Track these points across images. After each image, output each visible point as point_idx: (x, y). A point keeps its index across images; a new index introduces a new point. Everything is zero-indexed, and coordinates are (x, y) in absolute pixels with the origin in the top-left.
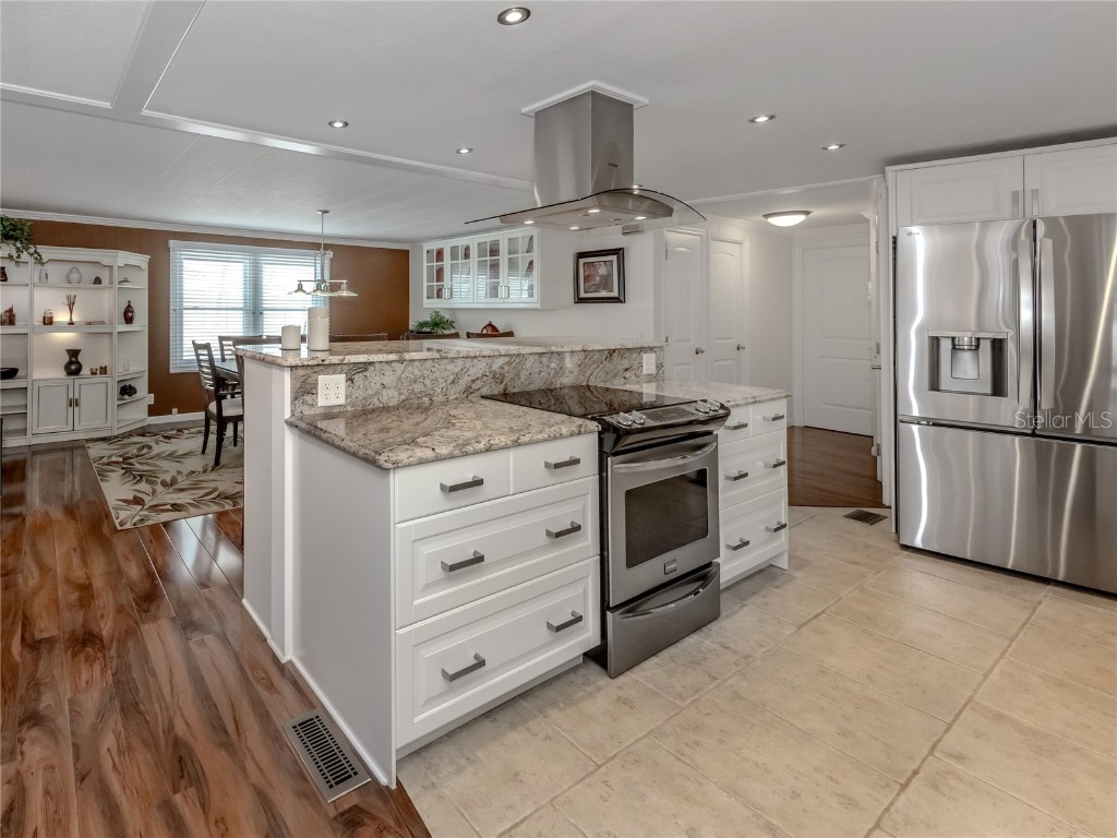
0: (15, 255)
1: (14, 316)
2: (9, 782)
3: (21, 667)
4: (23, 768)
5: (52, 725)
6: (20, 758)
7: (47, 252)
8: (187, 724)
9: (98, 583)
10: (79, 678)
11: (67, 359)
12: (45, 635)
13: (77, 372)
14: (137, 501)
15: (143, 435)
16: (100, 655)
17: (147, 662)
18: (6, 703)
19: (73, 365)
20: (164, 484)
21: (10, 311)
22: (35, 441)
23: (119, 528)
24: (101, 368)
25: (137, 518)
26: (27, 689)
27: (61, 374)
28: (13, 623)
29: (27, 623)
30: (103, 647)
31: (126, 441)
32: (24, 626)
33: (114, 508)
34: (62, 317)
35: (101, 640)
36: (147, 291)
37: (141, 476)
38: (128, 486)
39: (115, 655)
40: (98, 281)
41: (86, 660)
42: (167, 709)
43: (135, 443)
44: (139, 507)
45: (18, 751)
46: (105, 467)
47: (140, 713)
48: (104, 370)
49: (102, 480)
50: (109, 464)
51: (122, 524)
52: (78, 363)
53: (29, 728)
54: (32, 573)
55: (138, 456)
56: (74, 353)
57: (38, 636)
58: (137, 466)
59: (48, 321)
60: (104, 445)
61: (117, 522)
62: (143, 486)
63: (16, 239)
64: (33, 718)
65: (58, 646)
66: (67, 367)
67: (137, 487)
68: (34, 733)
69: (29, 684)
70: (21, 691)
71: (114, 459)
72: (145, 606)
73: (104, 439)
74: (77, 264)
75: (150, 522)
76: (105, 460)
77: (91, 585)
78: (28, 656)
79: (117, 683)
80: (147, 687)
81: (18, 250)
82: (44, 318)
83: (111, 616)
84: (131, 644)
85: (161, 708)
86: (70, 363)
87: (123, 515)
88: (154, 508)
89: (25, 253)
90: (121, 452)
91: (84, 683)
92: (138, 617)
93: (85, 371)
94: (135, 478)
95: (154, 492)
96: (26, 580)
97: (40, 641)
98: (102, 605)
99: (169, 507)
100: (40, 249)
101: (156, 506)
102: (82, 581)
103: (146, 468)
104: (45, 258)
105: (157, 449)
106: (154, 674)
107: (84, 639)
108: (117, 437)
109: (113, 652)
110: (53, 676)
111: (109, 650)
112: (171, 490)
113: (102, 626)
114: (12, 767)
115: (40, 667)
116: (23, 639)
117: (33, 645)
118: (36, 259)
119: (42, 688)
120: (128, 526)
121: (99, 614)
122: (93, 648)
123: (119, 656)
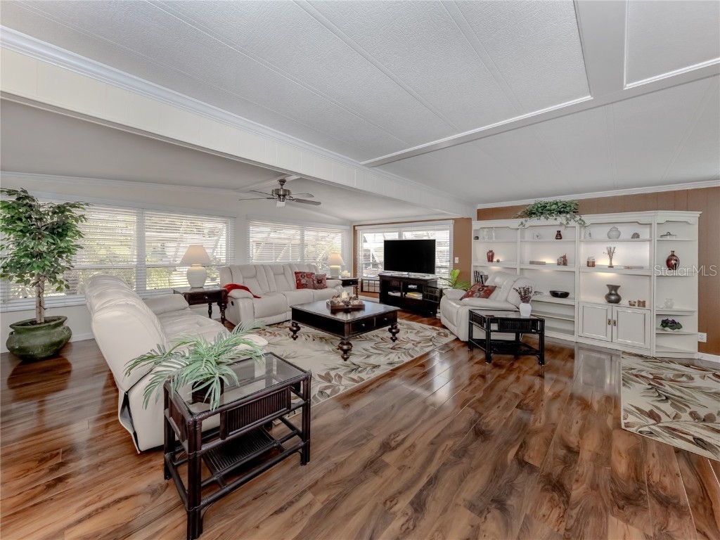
0: (565, 222)
1: (566, 260)
2: (472, 526)
3: (508, 468)
4: (482, 527)
5: (509, 520)
6: (483, 520)
7: (588, 219)
9: (585, 455)
10: (540, 508)
11: (607, 291)
12: (531, 462)
13: (617, 301)
14: (652, 415)
15: (688, 366)
16: (562, 506)
18: (491, 481)
19: (613, 295)
20: (694, 415)
21: (564, 257)
22: (580, 340)
23: (623, 427)
24: (639, 302)
25: (646, 429)
26: (506, 484)
27: (603, 301)
28: (516, 440)
29: (523, 446)
30: (568, 502)
31: (664, 364)
32: (521, 446)
33: (625, 410)
34: (603, 261)
35: (568, 497)
36: (697, 243)
37: (667, 398)
38: (649, 400)
39: (575, 516)
40: (636, 236)
41: (550, 501)
43: (674, 369)
44: (652, 421)
45: (484, 515)
46: (632, 377)
48: (642, 304)
49: (624, 385)
50: (636, 376)
51: (627, 425)
52: (617, 295)
53: (496, 508)
54: (540, 419)
55: (672, 380)
56: (614, 289)
57: (526, 458)
58: (668, 388)
59: (591, 264)
60: (640, 361)
61: (623, 422)
62: (666, 407)
63: (568, 213)
64: (501, 504)
65: (536, 474)
66: (608, 297)
67: (659, 405)
68: (497, 513)
69: (508, 482)
70: (502, 482)
71: (644, 374)
72: (621, 503)
73: (641, 356)
74: (616, 226)
75: (659, 439)
76: (634, 372)
77: (578, 453)
78: (515, 466)
81: (567, 219)
82: (588, 262)
83: (585, 486)
84: (592, 521)
86: (610, 294)
87: (631, 419)
88: (672, 431)
89: (572, 220)
90: (654, 371)
91: (541, 514)
92: (609, 506)
93: (624, 302)
94: (660, 395)
95: (676, 417)
96: (535, 421)
97: (526, 463)
98: (580, 472)
99: (691, 438)
100: (584, 217)
101: (674, 430)
102: (572, 446)
103: (678, 393)
104: (588, 223)
105: (698, 382)
107: (555, 485)
108: (655, 358)
109: (574, 513)
110: (523, 491)
111: (572, 509)
112: (701, 424)
113: (574, 487)
114: (478, 520)
115: (519, 478)
116: (517, 453)
117: (522, 463)
118: (580, 224)
119: (514, 491)
120: (632, 430)
121: (575, 477)
122: (560, 497)
123: (577, 520)
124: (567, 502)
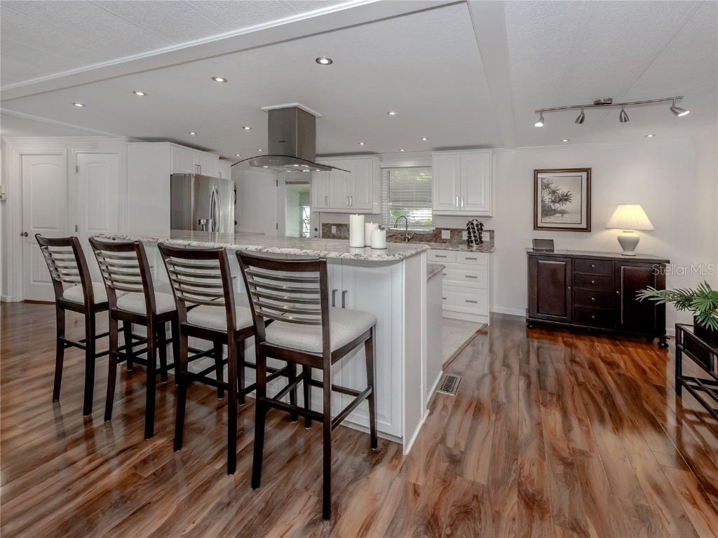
8: (489, 416)
10: (538, 472)
16: (523, 480)
17: (494, 455)
35: (519, 492)
39: (512, 472)
41: (533, 481)
42: (495, 426)
47: (508, 432)
79: (516, 453)
80: (500, 441)
84: (499, 474)
85: (497, 428)
91: (536, 466)
92: (486, 495)
106: (493, 445)
107: (533, 502)
109: (513, 476)
111: (515, 479)
113: (516, 507)
122: (527, 489)
123: (510, 470)
124: (520, 484)
